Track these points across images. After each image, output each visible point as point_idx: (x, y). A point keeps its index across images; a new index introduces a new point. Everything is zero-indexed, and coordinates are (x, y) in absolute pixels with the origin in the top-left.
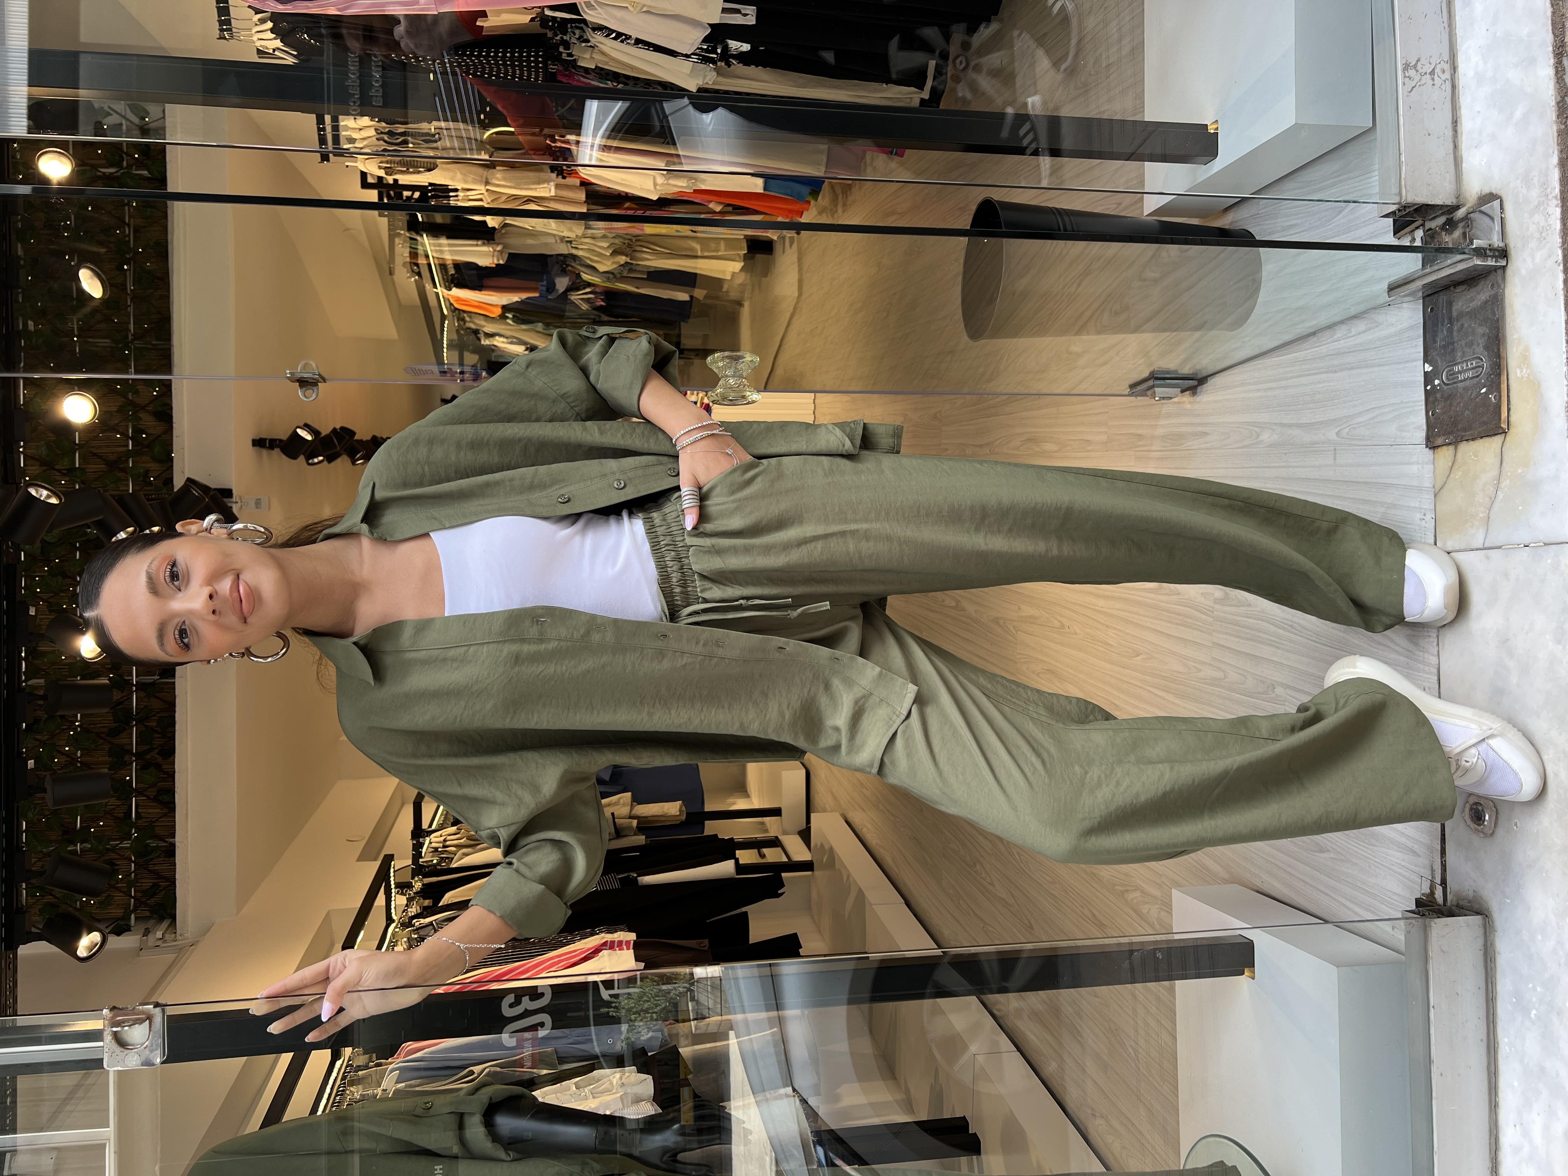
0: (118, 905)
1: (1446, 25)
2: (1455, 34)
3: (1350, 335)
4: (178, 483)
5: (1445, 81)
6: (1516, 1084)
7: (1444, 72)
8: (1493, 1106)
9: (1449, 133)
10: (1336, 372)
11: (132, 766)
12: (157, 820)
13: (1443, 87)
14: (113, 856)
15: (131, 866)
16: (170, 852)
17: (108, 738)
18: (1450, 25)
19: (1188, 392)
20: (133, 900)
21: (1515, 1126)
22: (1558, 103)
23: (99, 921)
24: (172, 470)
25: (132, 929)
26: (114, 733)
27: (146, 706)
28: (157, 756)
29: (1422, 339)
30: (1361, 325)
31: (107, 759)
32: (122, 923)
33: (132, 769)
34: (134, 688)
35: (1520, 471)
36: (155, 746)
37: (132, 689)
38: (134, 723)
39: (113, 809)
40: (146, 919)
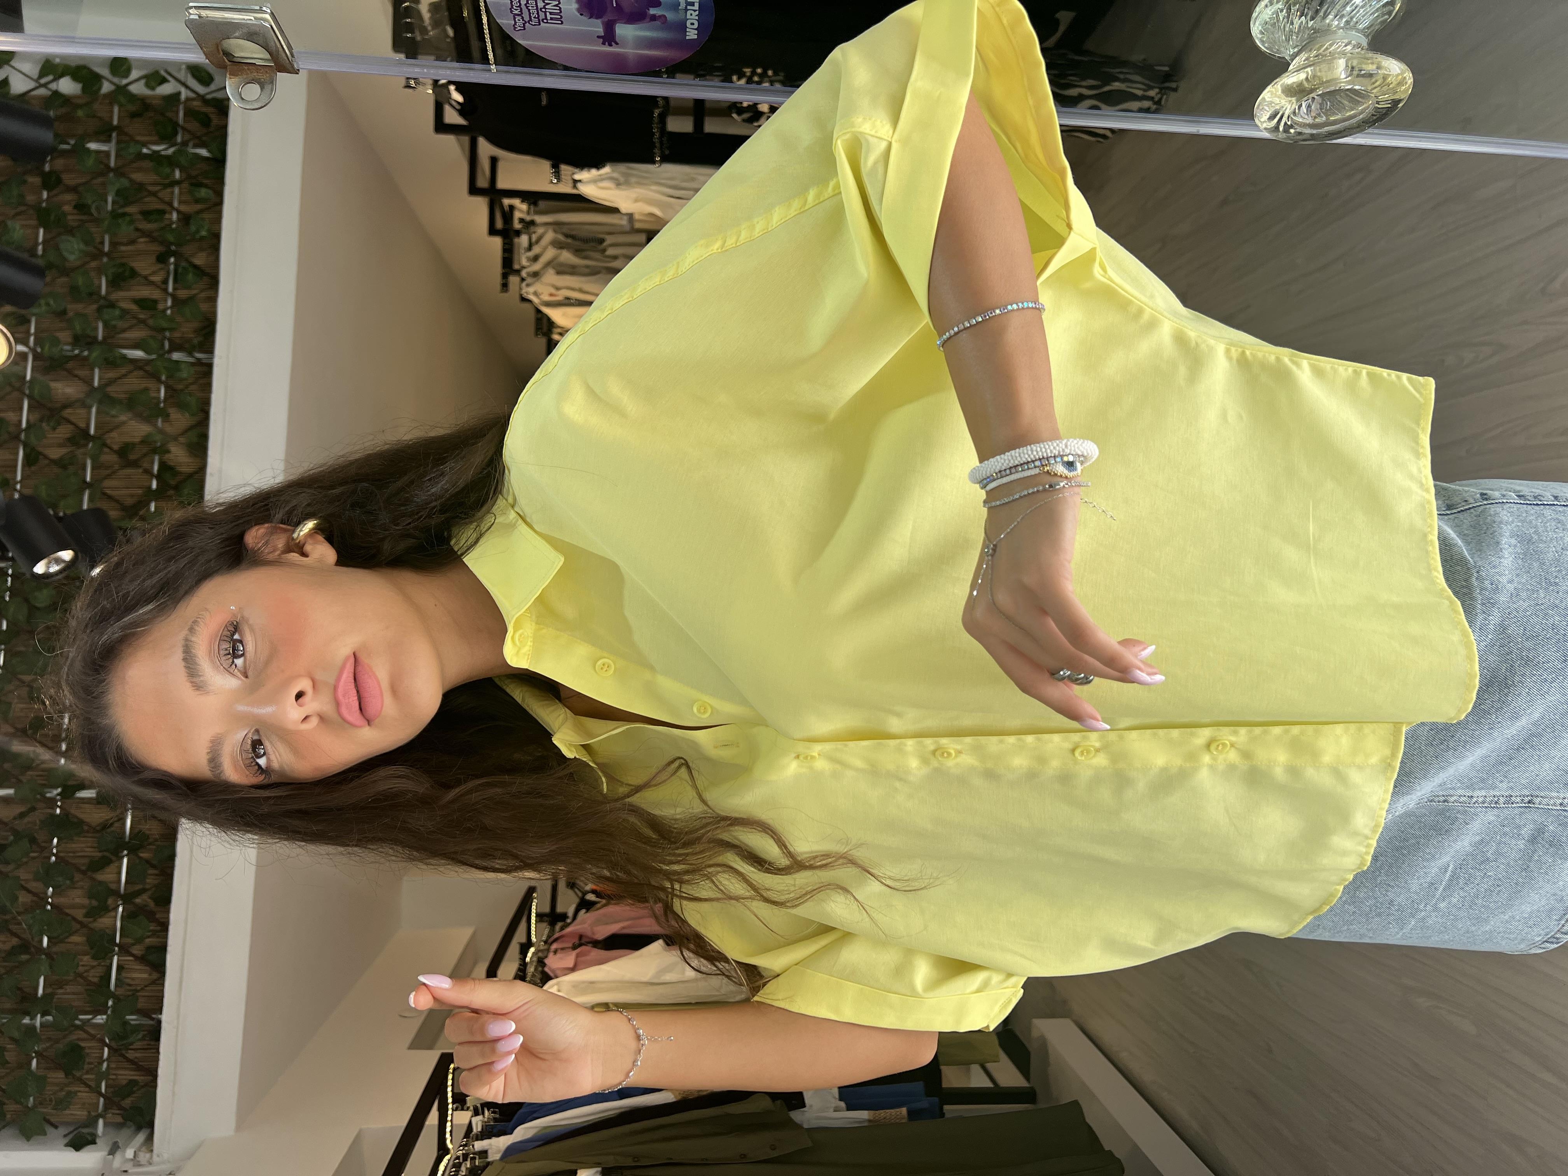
11: (117, 912)
12: (142, 989)
14: (81, 1035)
15: (103, 1050)
16: (155, 1033)
17: (89, 873)
20: (102, 1099)
25: (98, 1140)
26: (97, 865)
27: (141, 831)
28: (149, 900)
31: (86, 901)
32: (85, 1131)
33: (116, 917)
36: (147, 887)
38: (125, 852)
39: (86, 971)
40: (119, 1126)
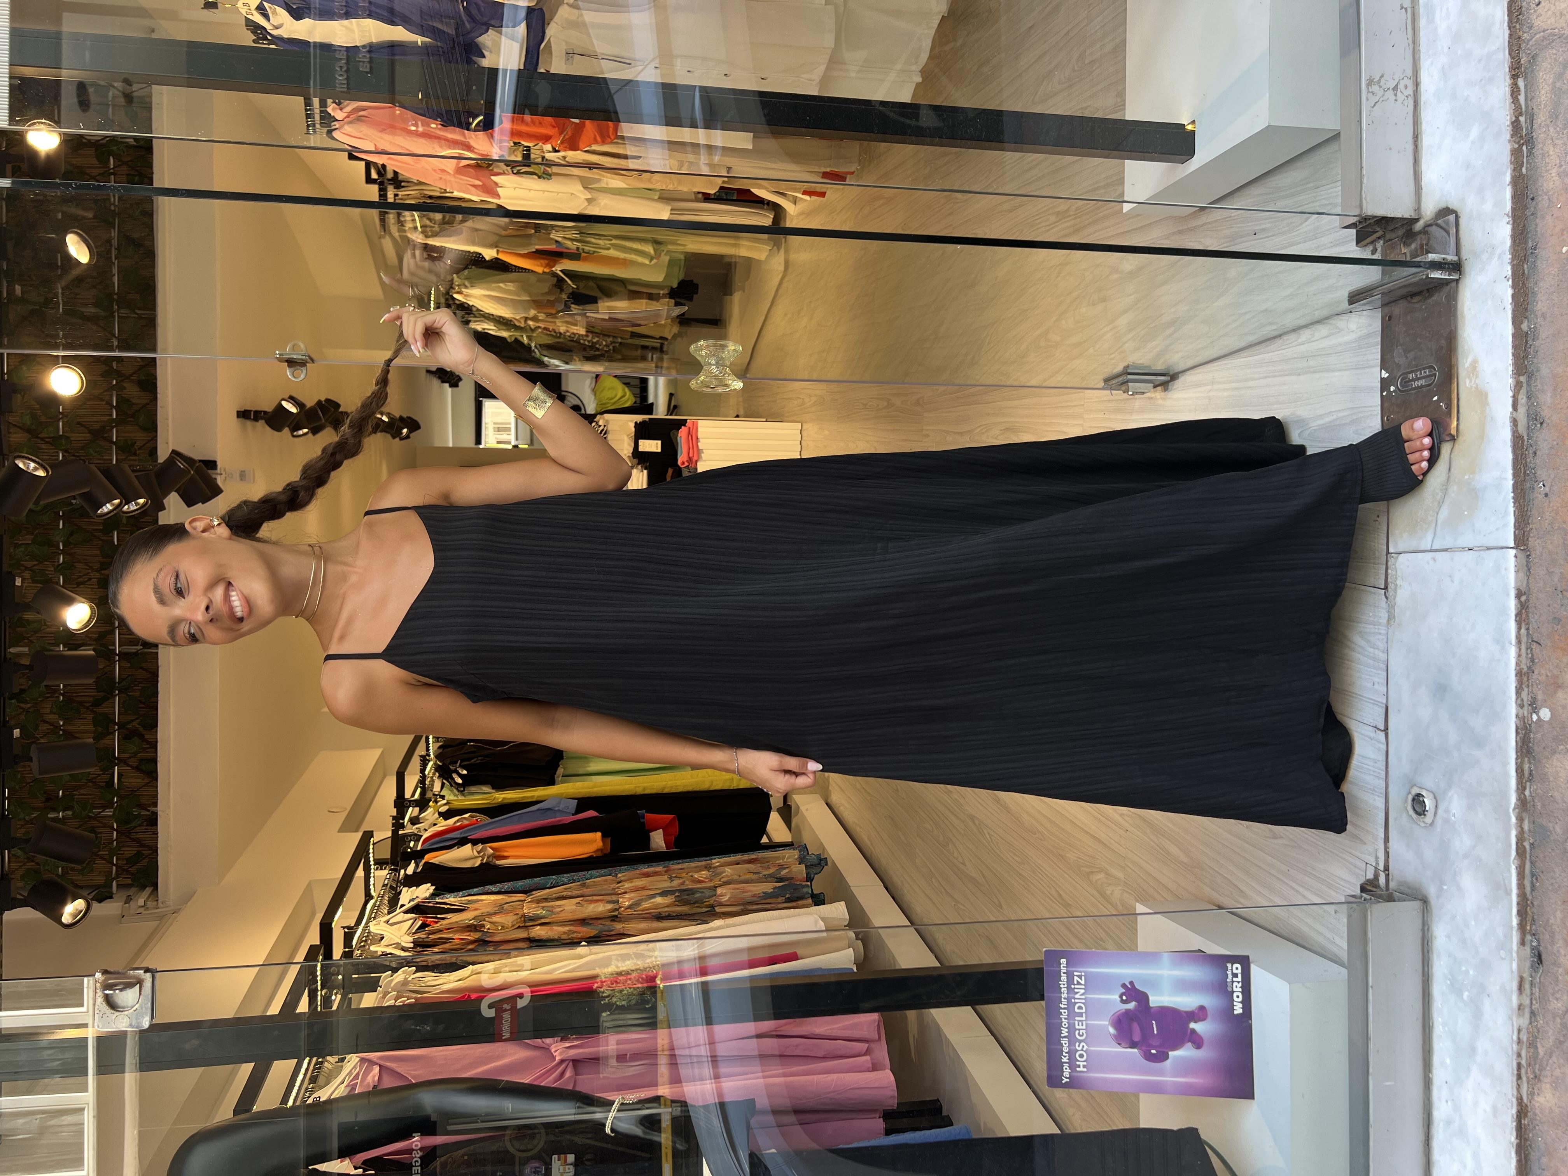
0: (100, 872)
1: (1410, 41)
2: (1419, 50)
3: (1312, 340)
4: (163, 455)
5: (1407, 97)
6: (1448, 1061)
7: (1406, 87)
8: (1427, 1083)
9: (1410, 147)
10: (1299, 375)
11: (115, 736)
12: (140, 790)
13: (1406, 103)
14: (95, 823)
15: (113, 833)
16: (153, 821)
17: (91, 707)
18: (1414, 42)
19: (1159, 388)
20: (114, 868)
21: (1447, 1102)
22: (1512, 123)
23: (81, 887)
24: (156, 440)
25: (114, 896)
26: (97, 703)
27: (129, 675)
28: (141, 726)
29: (1380, 347)
30: (1322, 330)
31: (91, 728)
32: (105, 890)
33: (114, 739)
34: (117, 658)
35: (1466, 477)
37: (115, 658)
38: (117, 692)
39: (95, 778)
40: (129, 886)
